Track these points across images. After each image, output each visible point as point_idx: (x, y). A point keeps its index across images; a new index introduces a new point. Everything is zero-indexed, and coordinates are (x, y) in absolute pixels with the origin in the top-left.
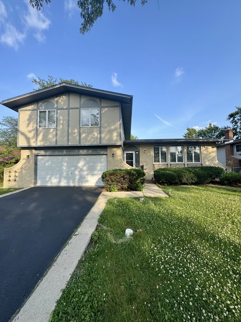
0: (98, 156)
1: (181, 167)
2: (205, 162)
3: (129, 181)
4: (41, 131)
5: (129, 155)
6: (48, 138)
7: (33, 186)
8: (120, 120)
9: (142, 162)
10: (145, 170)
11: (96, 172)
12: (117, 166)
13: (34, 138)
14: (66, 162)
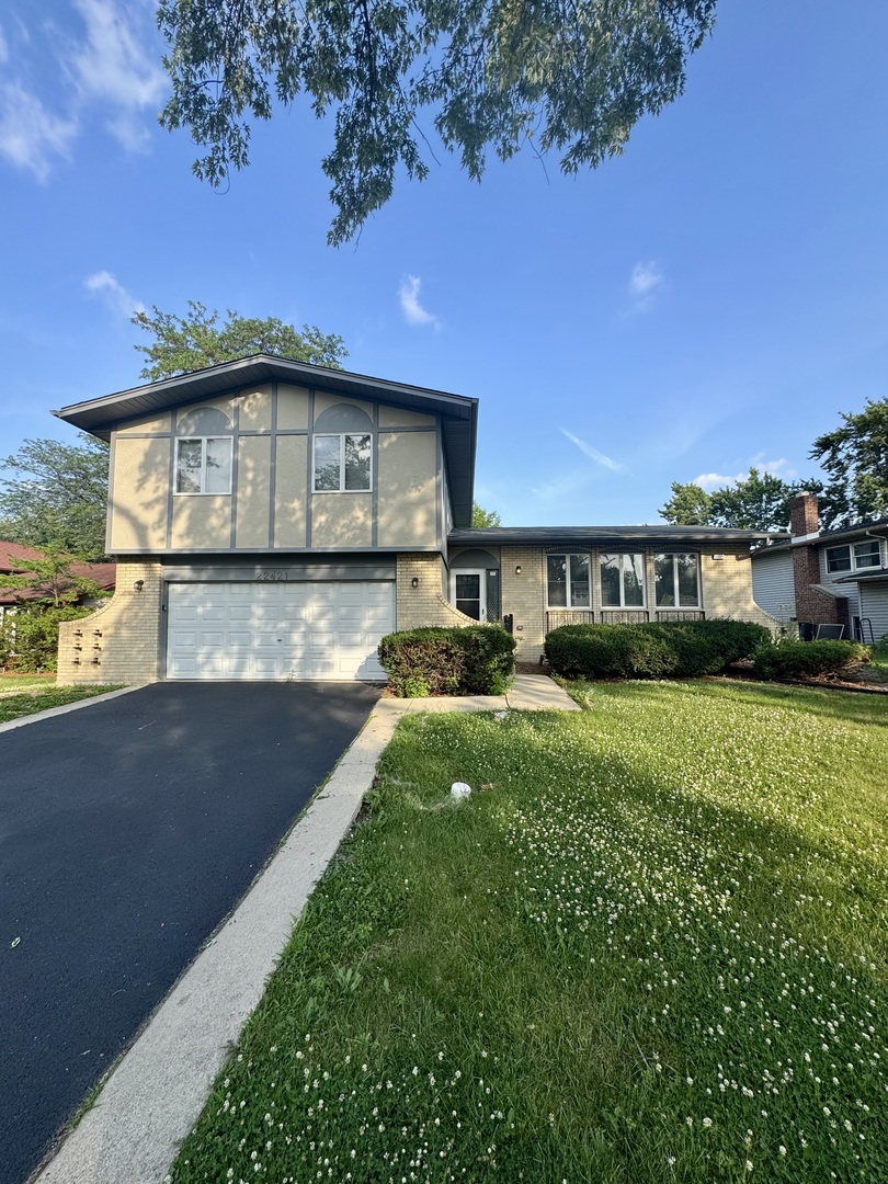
0: (364, 586)
1: (636, 622)
2: (715, 607)
3: (465, 664)
4: (182, 505)
5: (465, 579)
6: (208, 527)
7: (154, 680)
8: (437, 474)
9: (508, 604)
10: (518, 629)
11: (358, 638)
12: (428, 616)
13: (160, 527)
14: (262, 604)
